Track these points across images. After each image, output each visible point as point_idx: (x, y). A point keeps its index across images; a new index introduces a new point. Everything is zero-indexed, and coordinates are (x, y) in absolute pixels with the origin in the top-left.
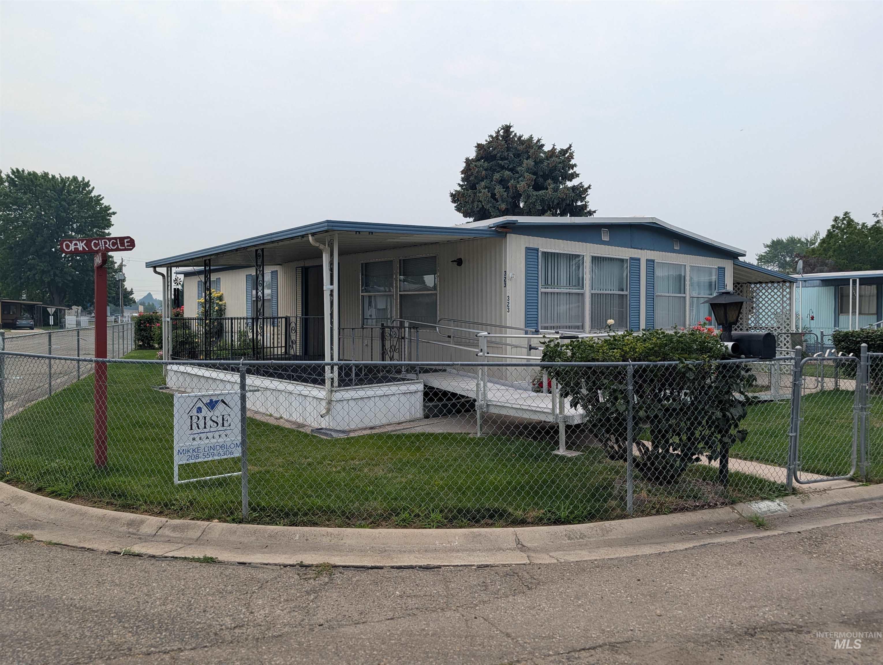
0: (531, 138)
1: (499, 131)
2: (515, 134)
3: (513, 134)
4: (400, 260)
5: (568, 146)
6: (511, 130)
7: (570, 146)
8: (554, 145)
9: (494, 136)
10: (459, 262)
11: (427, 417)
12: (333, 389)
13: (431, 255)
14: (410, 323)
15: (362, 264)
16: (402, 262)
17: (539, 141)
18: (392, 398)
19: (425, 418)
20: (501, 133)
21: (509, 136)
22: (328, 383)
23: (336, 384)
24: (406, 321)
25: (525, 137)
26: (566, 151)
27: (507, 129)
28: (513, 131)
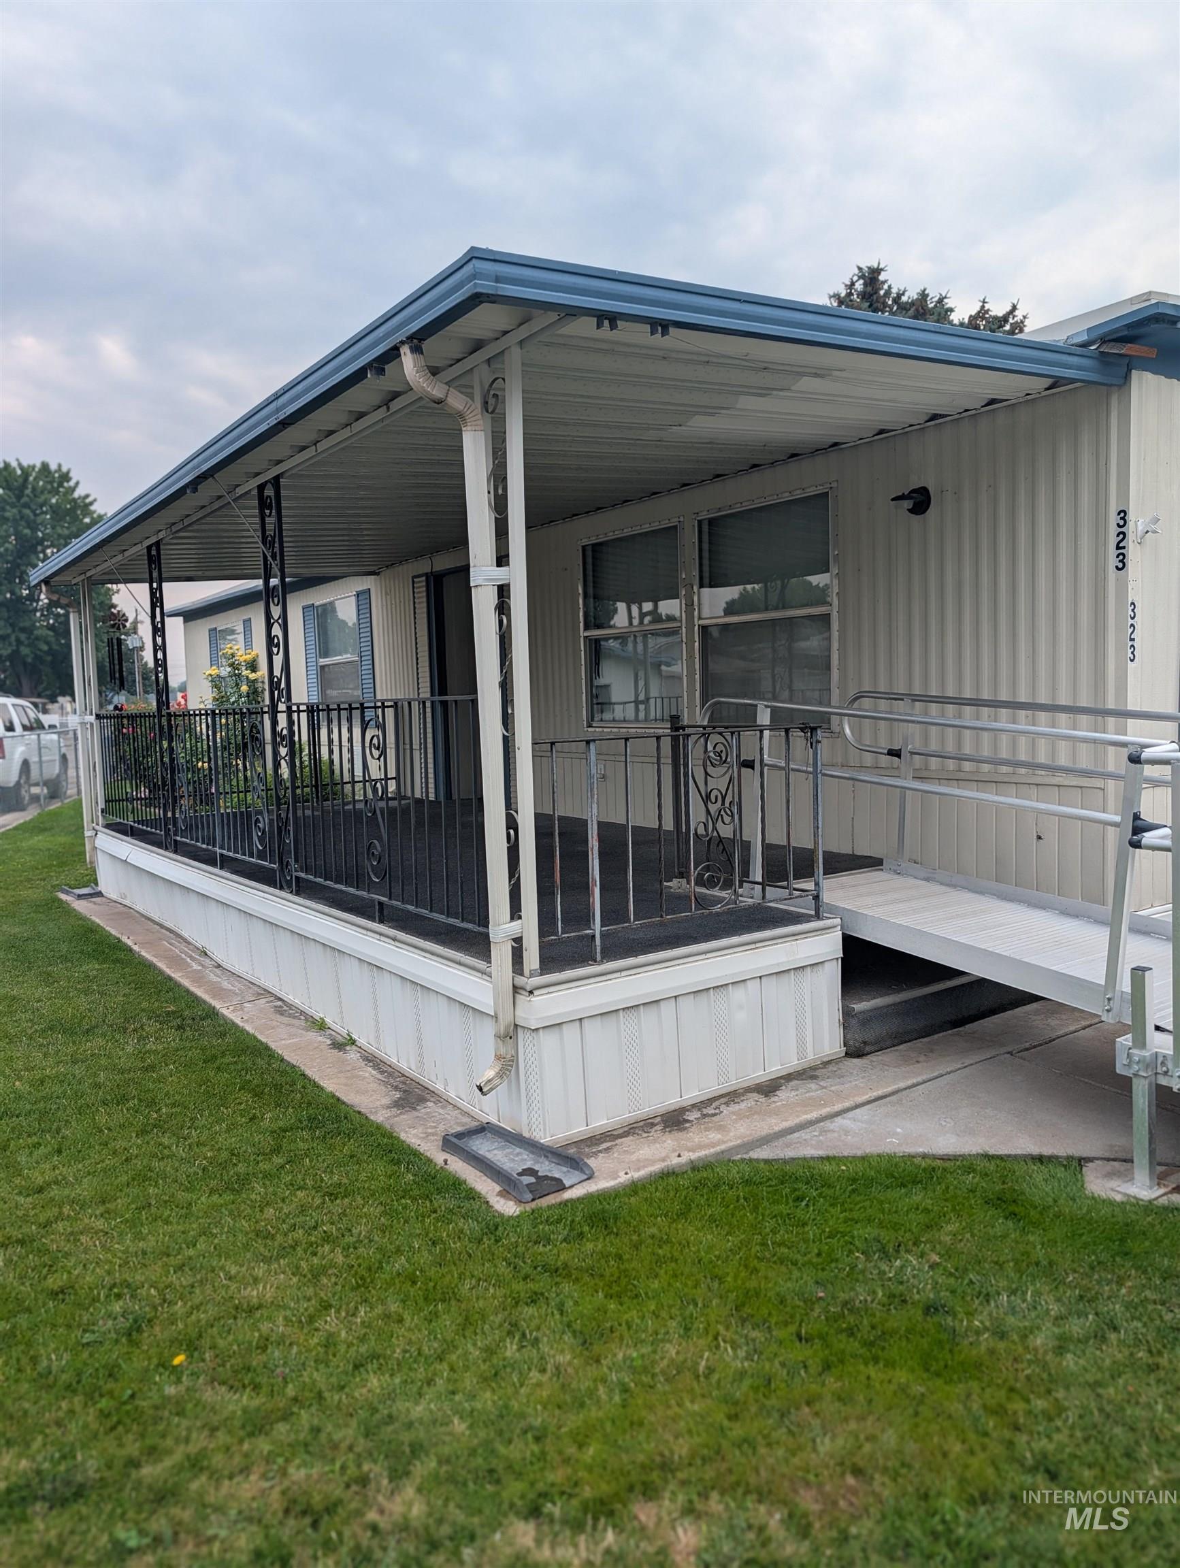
0: (924, 295)
1: (853, 284)
2: (890, 287)
3: (886, 287)
4: (700, 522)
5: (1009, 308)
6: (882, 277)
7: (1014, 308)
8: (984, 302)
9: (843, 295)
10: (920, 501)
11: (854, 1052)
12: (520, 981)
13: (811, 491)
14: (775, 712)
15: (584, 548)
16: (705, 528)
17: (941, 300)
18: (737, 994)
19: (849, 1055)
20: (859, 286)
21: (876, 292)
22: (501, 954)
23: (532, 958)
24: (761, 705)
25: (911, 295)
26: (1005, 319)
27: (872, 277)
28: (886, 281)
